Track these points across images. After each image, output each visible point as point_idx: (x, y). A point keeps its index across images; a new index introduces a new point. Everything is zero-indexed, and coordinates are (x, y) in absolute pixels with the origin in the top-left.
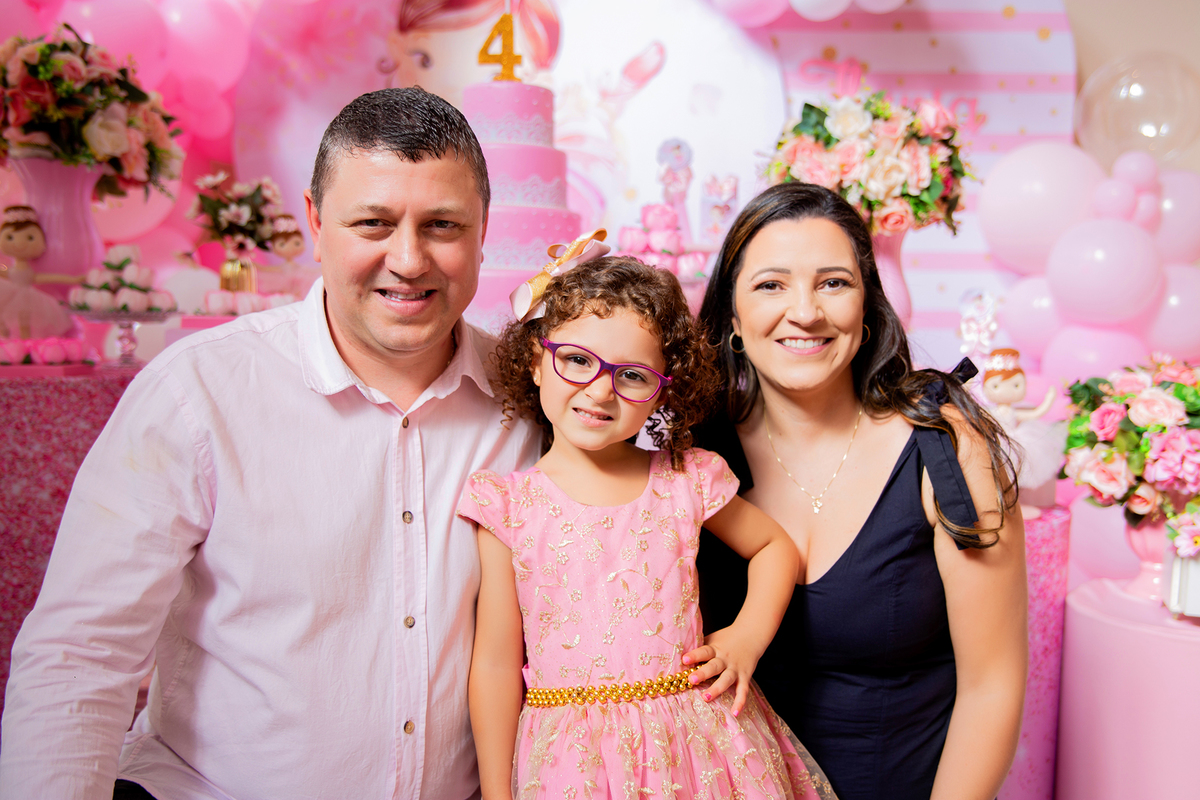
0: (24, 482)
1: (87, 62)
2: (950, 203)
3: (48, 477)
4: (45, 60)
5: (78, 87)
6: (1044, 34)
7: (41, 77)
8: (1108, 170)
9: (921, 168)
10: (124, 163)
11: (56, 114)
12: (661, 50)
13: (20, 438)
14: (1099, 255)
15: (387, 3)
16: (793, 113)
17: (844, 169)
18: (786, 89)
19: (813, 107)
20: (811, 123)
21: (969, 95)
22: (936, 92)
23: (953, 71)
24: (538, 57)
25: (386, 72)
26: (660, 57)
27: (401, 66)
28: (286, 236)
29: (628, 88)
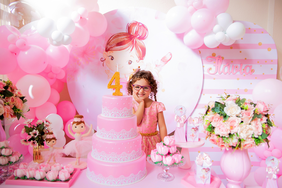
6: (269, 50)
12: (171, 55)
15: (103, 44)
16: (205, 70)
17: (232, 127)
18: (203, 64)
19: (219, 103)
20: (219, 108)
23: (246, 59)
24: (140, 57)
25: (102, 61)
26: (171, 56)
27: (106, 60)
28: (50, 140)
29: (163, 64)
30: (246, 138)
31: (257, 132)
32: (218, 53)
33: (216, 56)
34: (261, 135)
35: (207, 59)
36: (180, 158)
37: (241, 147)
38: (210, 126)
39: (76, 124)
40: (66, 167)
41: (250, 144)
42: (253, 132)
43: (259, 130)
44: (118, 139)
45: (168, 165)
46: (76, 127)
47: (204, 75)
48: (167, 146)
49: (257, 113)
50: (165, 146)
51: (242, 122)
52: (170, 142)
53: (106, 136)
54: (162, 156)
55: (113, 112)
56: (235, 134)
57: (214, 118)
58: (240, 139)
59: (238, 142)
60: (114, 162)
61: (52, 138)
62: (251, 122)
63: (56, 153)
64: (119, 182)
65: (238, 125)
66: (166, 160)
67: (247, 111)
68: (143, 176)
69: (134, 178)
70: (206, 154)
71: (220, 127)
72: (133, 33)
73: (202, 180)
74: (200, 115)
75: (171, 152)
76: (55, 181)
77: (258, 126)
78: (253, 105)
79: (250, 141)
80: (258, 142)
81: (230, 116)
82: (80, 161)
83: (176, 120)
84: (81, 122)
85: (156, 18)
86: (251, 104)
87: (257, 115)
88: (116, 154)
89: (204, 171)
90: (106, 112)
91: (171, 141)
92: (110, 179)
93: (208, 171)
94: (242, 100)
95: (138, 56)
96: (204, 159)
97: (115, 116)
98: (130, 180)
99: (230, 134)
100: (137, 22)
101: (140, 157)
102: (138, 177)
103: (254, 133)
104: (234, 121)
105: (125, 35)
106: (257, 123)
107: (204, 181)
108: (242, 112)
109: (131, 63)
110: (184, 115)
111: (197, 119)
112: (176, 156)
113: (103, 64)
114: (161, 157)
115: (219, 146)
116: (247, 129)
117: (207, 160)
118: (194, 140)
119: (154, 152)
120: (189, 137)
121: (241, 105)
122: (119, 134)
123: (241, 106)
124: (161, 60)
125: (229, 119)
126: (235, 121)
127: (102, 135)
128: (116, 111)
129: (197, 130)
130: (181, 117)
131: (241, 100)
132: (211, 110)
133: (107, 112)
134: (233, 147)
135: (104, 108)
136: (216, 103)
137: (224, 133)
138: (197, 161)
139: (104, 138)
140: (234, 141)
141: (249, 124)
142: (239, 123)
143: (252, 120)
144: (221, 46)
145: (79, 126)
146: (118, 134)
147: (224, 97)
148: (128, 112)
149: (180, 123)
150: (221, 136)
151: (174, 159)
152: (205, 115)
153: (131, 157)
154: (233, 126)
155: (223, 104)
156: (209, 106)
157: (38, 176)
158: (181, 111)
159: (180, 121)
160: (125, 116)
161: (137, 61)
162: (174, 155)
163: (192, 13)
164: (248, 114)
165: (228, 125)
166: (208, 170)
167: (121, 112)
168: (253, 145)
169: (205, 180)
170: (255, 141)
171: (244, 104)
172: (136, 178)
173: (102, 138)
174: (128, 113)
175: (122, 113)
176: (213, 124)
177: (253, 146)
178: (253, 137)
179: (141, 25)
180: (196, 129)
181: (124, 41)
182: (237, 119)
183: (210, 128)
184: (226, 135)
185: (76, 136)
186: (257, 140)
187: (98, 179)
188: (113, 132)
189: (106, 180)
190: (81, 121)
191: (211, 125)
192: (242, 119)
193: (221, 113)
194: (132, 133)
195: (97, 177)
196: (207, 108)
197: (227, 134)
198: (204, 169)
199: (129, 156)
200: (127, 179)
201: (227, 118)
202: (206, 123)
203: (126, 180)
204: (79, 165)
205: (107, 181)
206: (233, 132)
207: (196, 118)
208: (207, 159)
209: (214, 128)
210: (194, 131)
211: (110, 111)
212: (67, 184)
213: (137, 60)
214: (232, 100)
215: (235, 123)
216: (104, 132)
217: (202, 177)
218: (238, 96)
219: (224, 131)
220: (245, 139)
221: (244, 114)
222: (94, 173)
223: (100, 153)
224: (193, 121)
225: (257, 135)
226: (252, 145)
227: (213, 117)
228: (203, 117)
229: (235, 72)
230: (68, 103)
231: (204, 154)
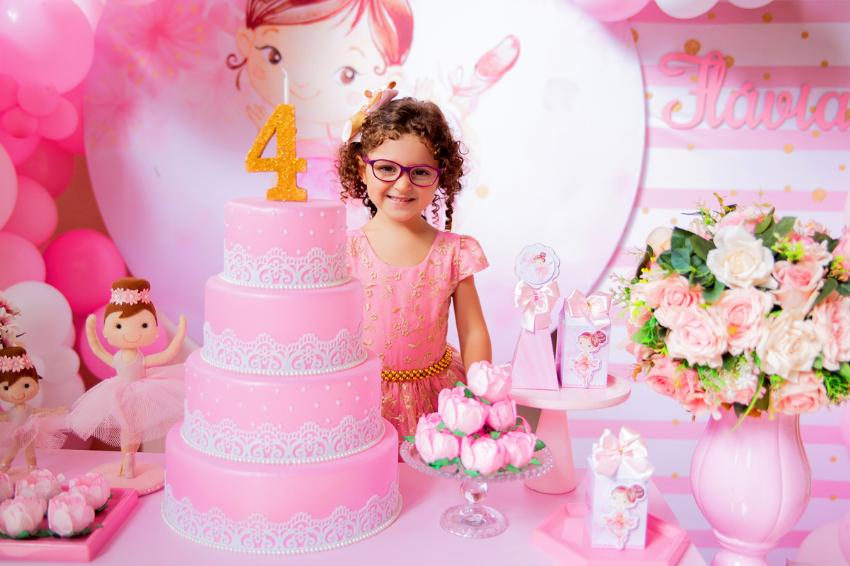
12: (516, 45)
16: (652, 108)
17: (735, 330)
18: (645, 84)
19: (688, 234)
20: (686, 252)
21: (840, 90)
22: (805, 89)
23: (825, 64)
24: (390, 52)
26: (514, 52)
27: (250, 62)
28: (12, 377)
29: (481, 81)
30: (791, 373)
31: (835, 348)
32: (714, 38)
33: (703, 52)
35: (663, 63)
36: (530, 445)
37: (769, 408)
38: (652, 325)
39: (121, 313)
40: (80, 484)
41: (807, 397)
42: (819, 348)
43: (842, 342)
44: (287, 370)
45: (483, 471)
46: (119, 327)
47: (647, 131)
48: (480, 402)
49: (839, 275)
50: (472, 401)
51: (777, 308)
52: (491, 386)
53: (240, 359)
54: (460, 440)
55: (266, 266)
56: (747, 355)
57: (667, 291)
58: (767, 375)
59: (758, 389)
60: (272, 460)
61: (19, 371)
62: (812, 310)
63: (37, 430)
64: (289, 537)
65: (759, 319)
66: (473, 454)
67: (797, 267)
68: (384, 517)
69: (348, 522)
70: (632, 431)
71: (687, 328)
73: (615, 531)
74: (615, 281)
75: (495, 423)
76: (31, 537)
77: (840, 328)
78: (825, 243)
79: (808, 383)
80: (840, 389)
81: (728, 285)
82: (138, 463)
83: (520, 301)
84: (141, 306)
86: (818, 238)
87: (840, 282)
88: (278, 430)
89: (622, 496)
90: (238, 265)
91: (495, 383)
92: (253, 526)
93: (637, 500)
94: (780, 222)
95: (383, 50)
96: (625, 450)
97: (276, 281)
98: (331, 532)
99: (726, 357)
101: (373, 443)
102: (365, 521)
103: (821, 352)
104: (744, 306)
106: (835, 313)
107: (619, 537)
108: (777, 271)
109: (352, 77)
110: (551, 282)
111: (604, 298)
112: (515, 441)
113: (234, 79)
114: (456, 442)
115: (686, 404)
116: (795, 338)
117: (636, 455)
118: (591, 380)
119: (431, 423)
120: (572, 370)
121: (776, 244)
122: (292, 350)
123: (776, 247)
124: (476, 66)
125: (724, 296)
126: (749, 306)
127: (223, 355)
128: (281, 262)
129: (602, 342)
130: (538, 292)
131: (776, 222)
132: (657, 261)
133: (245, 264)
134: (740, 408)
135: (230, 248)
136: (678, 235)
137: (703, 353)
138: (594, 459)
139: (231, 367)
140: (742, 384)
141: (803, 318)
142: (762, 312)
143: (818, 303)
144: (723, 12)
145: (132, 323)
146: (287, 353)
147: (712, 213)
148: (327, 267)
149: (536, 313)
150: (691, 363)
151: (506, 451)
152: (636, 281)
153: (339, 441)
154: (739, 326)
155: (708, 238)
156: (649, 248)
158: (540, 266)
159: (537, 307)
160: (316, 281)
161: (379, 71)
162: (505, 437)
164: (800, 280)
165: (719, 320)
166: (638, 495)
167: (297, 266)
168: (820, 402)
169: (625, 531)
170: (824, 383)
171: (787, 239)
172: (358, 522)
173: (224, 366)
174: (326, 271)
175: (303, 270)
176: (663, 318)
177: (816, 402)
178: (819, 370)
180: (600, 338)
182: (757, 298)
183: (650, 334)
184: (712, 360)
185: (119, 361)
186: (835, 381)
187: (207, 529)
188: (267, 342)
189: (239, 532)
190: (140, 302)
191: (656, 320)
192: (777, 297)
193: (696, 274)
194: (343, 350)
195: (200, 521)
196: (642, 256)
197: (717, 356)
198: (622, 488)
199: (330, 438)
200: (322, 528)
201: (719, 291)
202: (634, 314)
203: (316, 532)
204: (134, 476)
205: (243, 534)
206: (738, 347)
207: (599, 297)
208: (634, 453)
209: (664, 331)
210: (590, 344)
211: (256, 261)
212: (82, 548)
213: (376, 68)
214: (743, 221)
215: (748, 313)
216: (232, 344)
217: (614, 520)
218: (766, 205)
219: (704, 343)
220: (785, 376)
221: (787, 279)
222: (191, 505)
223: (215, 426)
224: (589, 305)
225: (833, 360)
226: (812, 399)
227: (663, 291)
228: (628, 289)
229: (776, 117)
230: (96, 243)
231: (623, 430)
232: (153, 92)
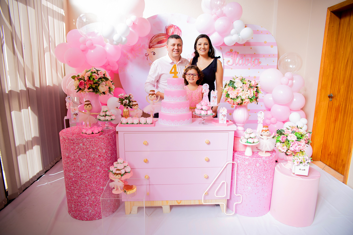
0: (94, 154)
1: (98, 75)
2: (256, 98)
3: (97, 153)
4: (91, 76)
5: (97, 80)
6: (272, 47)
7: (91, 80)
8: (284, 75)
9: (251, 93)
10: (105, 92)
11: (94, 86)
13: (93, 147)
14: (282, 92)
15: (146, 43)
16: (224, 62)
17: (238, 93)
18: (223, 57)
19: (232, 81)
20: (232, 84)
21: (258, 58)
22: (252, 58)
23: (255, 53)
25: (146, 56)
27: (149, 55)
28: (135, 105)
30: (245, 99)
31: (251, 95)
32: (235, 49)
33: (233, 51)
34: (253, 97)
35: (226, 53)
37: (243, 104)
39: (151, 95)
41: (247, 102)
44: (178, 101)
46: (151, 97)
51: (243, 90)
55: (175, 87)
56: (239, 96)
58: (242, 99)
59: (241, 101)
60: (177, 113)
62: (248, 90)
65: (241, 92)
69: (187, 122)
70: (225, 107)
71: (232, 94)
72: (170, 34)
73: (222, 121)
76: (145, 124)
78: (250, 82)
79: (247, 100)
81: (237, 88)
85: (188, 22)
86: (248, 81)
87: (251, 87)
88: (178, 109)
89: (223, 116)
94: (244, 79)
97: (176, 89)
99: (237, 97)
100: (173, 25)
103: (249, 96)
105: (164, 35)
106: (250, 91)
108: (243, 85)
113: (147, 58)
115: (232, 104)
116: (246, 94)
121: (243, 82)
122: (179, 98)
124: (192, 55)
128: (177, 86)
132: (228, 85)
134: (239, 104)
136: (230, 81)
137: (234, 97)
140: (239, 101)
144: (237, 44)
145: (153, 97)
147: (235, 78)
150: (232, 98)
153: (185, 111)
155: (234, 81)
156: (226, 83)
157: (136, 121)
163: (215, 19)
164: (246, 86)
165: (235, 92)
166: (225, 116)
168: (249, 103)
170: (249, 100)
173: (169, 101)
176: (229, 93)
178: (249, 98)
179: (176, 27)
181: (163, 40)
182: (241, 89)
183: (227, 95)
185: (151, 102)
186: (251, 100)
188: (176, 97)
193: (233, 86)
194: (185, 98)
202: (225, 93)
205: (174, 123)
208: (225, 110)
209: (229, 95)
211: (173, 86)
212: (153, 124)
214: (239, 79)
215: (239, 91)
217: (222, 119)
218: (242, 77)
219: (234, 95)
223: (168, 109)
227: (229, 89)
229: (247, 63)
230: (121, 90)
231: (224, 107)
232: (131, 61)
